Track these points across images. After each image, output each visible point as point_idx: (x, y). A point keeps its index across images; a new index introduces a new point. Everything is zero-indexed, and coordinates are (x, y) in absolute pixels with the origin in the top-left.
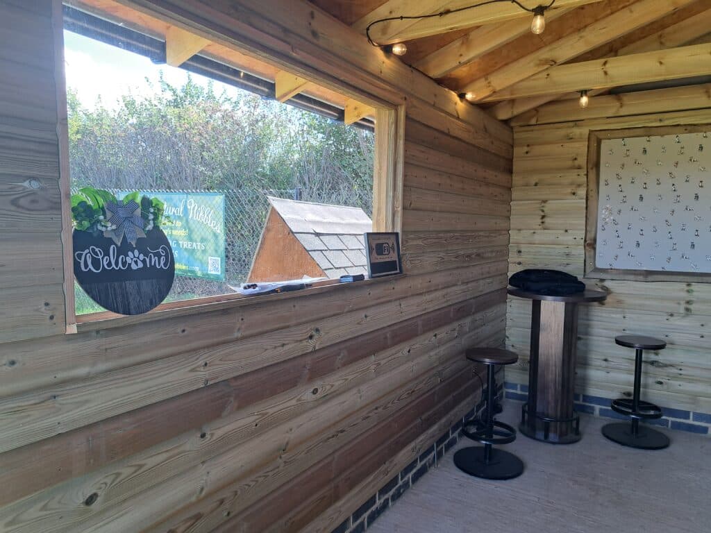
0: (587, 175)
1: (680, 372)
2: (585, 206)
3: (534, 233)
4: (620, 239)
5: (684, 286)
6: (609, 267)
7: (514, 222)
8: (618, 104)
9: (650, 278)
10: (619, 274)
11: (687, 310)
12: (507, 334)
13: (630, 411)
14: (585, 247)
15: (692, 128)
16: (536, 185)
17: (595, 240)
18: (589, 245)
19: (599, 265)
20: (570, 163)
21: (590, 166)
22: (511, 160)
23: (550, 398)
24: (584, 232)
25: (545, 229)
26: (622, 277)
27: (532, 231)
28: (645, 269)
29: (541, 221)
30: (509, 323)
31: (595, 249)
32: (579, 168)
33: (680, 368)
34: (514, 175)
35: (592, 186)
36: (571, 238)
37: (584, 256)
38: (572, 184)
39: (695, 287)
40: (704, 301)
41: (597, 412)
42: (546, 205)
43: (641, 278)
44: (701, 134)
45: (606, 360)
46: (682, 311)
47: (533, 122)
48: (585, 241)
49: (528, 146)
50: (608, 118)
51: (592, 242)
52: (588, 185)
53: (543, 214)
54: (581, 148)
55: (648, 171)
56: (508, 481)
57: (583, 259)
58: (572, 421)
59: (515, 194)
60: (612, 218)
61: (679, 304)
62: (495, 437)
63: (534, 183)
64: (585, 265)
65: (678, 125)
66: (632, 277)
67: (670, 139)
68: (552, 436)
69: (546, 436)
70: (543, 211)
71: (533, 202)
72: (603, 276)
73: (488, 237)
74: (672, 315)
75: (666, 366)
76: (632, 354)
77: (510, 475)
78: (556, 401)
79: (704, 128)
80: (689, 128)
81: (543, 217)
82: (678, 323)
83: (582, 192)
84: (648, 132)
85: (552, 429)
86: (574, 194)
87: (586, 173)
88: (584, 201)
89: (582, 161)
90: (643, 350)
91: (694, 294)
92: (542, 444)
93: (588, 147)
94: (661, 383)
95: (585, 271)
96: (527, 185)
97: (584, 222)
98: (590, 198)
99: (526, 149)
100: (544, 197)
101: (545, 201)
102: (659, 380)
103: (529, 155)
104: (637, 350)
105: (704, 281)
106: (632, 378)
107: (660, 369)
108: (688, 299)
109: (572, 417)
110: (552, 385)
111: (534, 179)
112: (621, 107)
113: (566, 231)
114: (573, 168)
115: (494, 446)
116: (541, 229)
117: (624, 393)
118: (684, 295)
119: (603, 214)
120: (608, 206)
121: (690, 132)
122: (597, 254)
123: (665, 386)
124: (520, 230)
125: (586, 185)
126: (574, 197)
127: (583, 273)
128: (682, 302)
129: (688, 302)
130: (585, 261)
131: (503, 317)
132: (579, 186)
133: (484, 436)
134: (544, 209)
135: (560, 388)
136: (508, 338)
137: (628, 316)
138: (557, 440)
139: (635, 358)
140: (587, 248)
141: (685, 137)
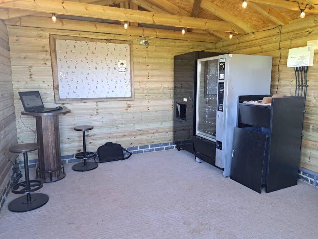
0: (51, 55)
1: (97, 137)
2: (51, 70)
3: (27, 83)
4: (69, 85)
5: (95, 103)
6: (66, 98)
7: (15, 77)
8: (61, 24)
9: (83, 101)
10: (70, 100)
11: (97, 112)
12: (18, 136)
13: (83, 157)
14: (54, 89)
15: (92, 40)
16: (25, 58)
17: (58, 86)
18: (55, 88)
19: (61, 97)
20: (41, 49)
21: (52, 51)
22: (8, 43)
23: (51, 161)
24: (52, 82)
25: (32, 81)
26: (72, 102)
27: (26, 82)
28: (80, 98)
29: (30, 77)
30: (18, 130)
31: (58, 90)
32: (46, 51)
33: (96, 135)
34: (10, 51)
35: (54, 60)
36: (47, 85)
37: (53, 93)
38: (43, 59)
39: (99, 103)
40: (102, 108)
41: (67, 162)
42: (31, 69)
43: (79, 101)
44: (95, 43)
45: (68, 139)
46: (95, 113)
47: (18, 24)
48: (54, 86)
49: (17, 37)
50: (57, 29)
51: (57, 87)
52: (51, 60)
53: (30, 73)
54: (46, 42)
55: (77, 56)
56: (44, 206)
57: (54, 95)
58: (61, 169)
59: (13, 62)
60: (64, 76)
61: (94, 111)
62: (32, 188)
63: (23, 57)
64: (55, 98)
65: (86, 38)
66: (76, 102)
67: (84, 43)
68: (54, 179)
69: (51, 180)
70: (30, 72)
71: (24, 67)
72: (63, 102)
73: (5, 85)
74: (92, 115)
75: (92, 136)
76: (81, 133)
77: (44, 203)
78: (54, 162)
79: (96, 40)
80: (91, 39)
81: (31, 75)
82: (95, 118)
83: (49, 63)
84: (75, 39)
85: (54, 175)
86: (45, 64)
87: (50, 54)
88: (51, 67)
89: (48, 48)
90: (86, 131)
91: (99, 106)
92: (50, 184)
93: (50, 42)
94: (91, 143)
95: (55, 100)
96: (20, 58)
97: (52, 78)
98: (53, 66)
99: (16, 38)
100: (31, 65)
101: (31, 67)
102: (90, 142)
103: (18, 41)
104: (83, 131)
105: (102, 101)
106: (82, 144)
107: (90, 138)
108: (97, 108)
109: (61, 167)
110: (51, 155)
111: (23, 55)
112: (63, 25)
113: (44, 82)
114: (43, 51)
115: (31, 193)
116: (30, 81)
117: (77, 151)
118: (95, 107)
119: (60, 74)
120: (62, 70)
121: (91, 41)
122: (60, 93)
123: (92, 144)
124: (18, 81)
125: (50, 60)
126: (45, 65)
127: (54, 101)
128: (95, 110)
129: (97, 110)
130: (55, 96)
131: (15, 128)
132: (47, 60)
133: (26, 190)
134: (30, 71)
135: (55, 156)
136: (19, 138)
137: (75, 118)
138: (56, 180)
139: (82, 135)
140: (55, 90)
141: (90, 43)
